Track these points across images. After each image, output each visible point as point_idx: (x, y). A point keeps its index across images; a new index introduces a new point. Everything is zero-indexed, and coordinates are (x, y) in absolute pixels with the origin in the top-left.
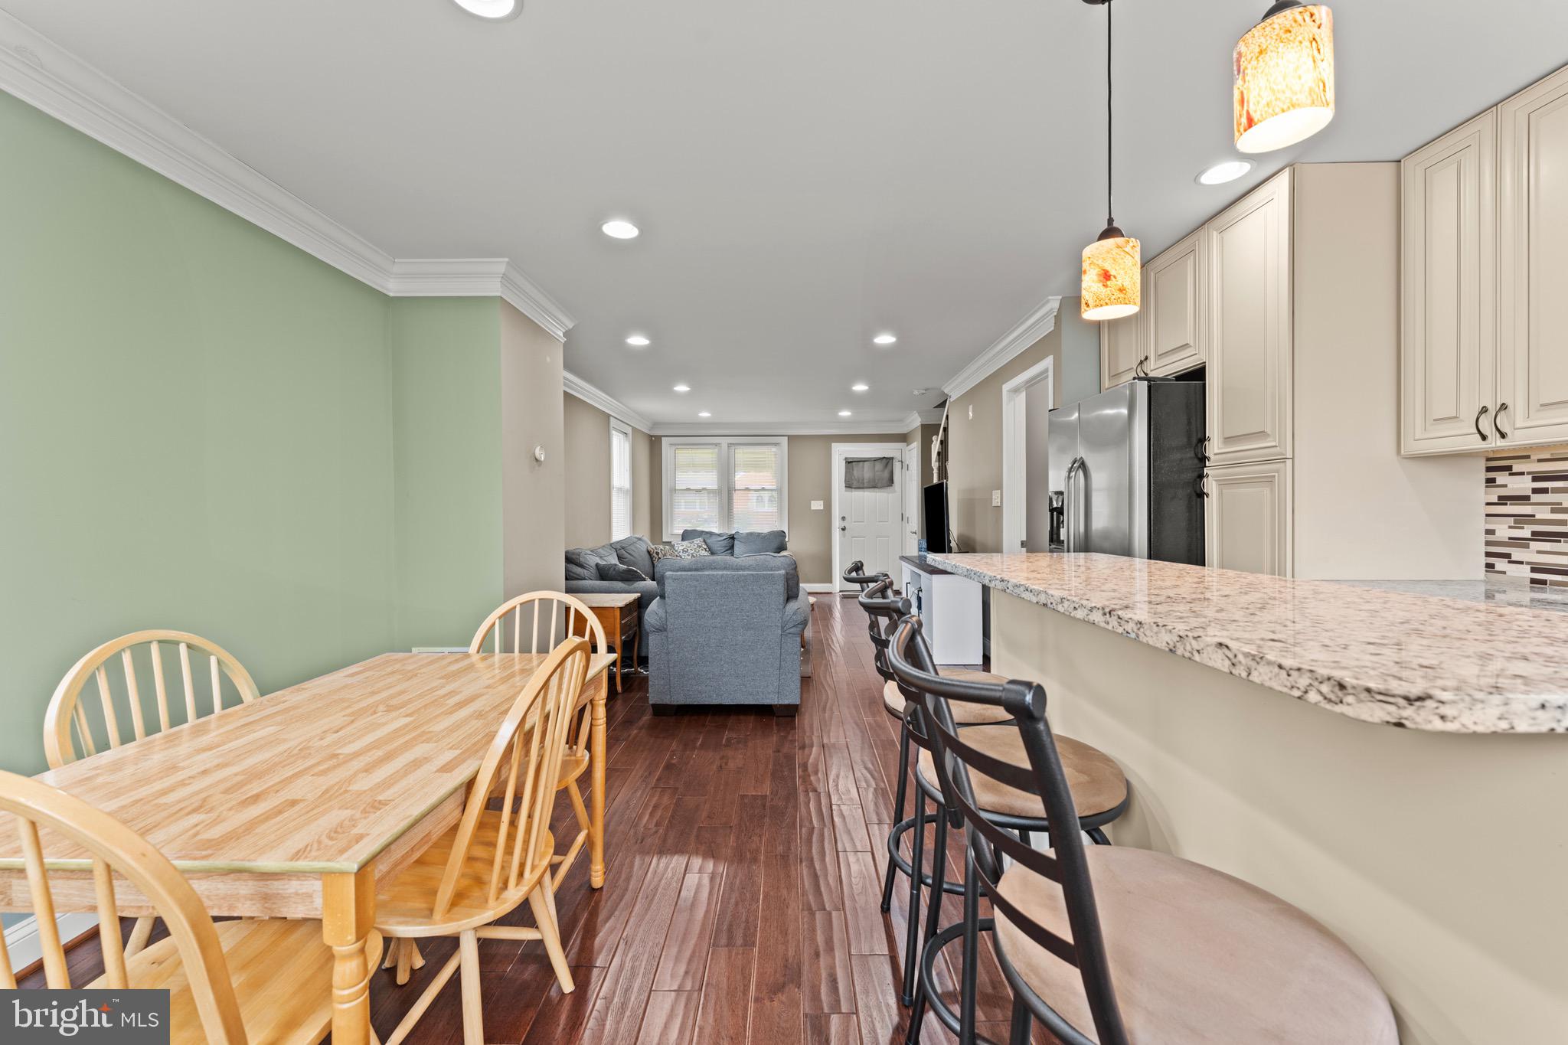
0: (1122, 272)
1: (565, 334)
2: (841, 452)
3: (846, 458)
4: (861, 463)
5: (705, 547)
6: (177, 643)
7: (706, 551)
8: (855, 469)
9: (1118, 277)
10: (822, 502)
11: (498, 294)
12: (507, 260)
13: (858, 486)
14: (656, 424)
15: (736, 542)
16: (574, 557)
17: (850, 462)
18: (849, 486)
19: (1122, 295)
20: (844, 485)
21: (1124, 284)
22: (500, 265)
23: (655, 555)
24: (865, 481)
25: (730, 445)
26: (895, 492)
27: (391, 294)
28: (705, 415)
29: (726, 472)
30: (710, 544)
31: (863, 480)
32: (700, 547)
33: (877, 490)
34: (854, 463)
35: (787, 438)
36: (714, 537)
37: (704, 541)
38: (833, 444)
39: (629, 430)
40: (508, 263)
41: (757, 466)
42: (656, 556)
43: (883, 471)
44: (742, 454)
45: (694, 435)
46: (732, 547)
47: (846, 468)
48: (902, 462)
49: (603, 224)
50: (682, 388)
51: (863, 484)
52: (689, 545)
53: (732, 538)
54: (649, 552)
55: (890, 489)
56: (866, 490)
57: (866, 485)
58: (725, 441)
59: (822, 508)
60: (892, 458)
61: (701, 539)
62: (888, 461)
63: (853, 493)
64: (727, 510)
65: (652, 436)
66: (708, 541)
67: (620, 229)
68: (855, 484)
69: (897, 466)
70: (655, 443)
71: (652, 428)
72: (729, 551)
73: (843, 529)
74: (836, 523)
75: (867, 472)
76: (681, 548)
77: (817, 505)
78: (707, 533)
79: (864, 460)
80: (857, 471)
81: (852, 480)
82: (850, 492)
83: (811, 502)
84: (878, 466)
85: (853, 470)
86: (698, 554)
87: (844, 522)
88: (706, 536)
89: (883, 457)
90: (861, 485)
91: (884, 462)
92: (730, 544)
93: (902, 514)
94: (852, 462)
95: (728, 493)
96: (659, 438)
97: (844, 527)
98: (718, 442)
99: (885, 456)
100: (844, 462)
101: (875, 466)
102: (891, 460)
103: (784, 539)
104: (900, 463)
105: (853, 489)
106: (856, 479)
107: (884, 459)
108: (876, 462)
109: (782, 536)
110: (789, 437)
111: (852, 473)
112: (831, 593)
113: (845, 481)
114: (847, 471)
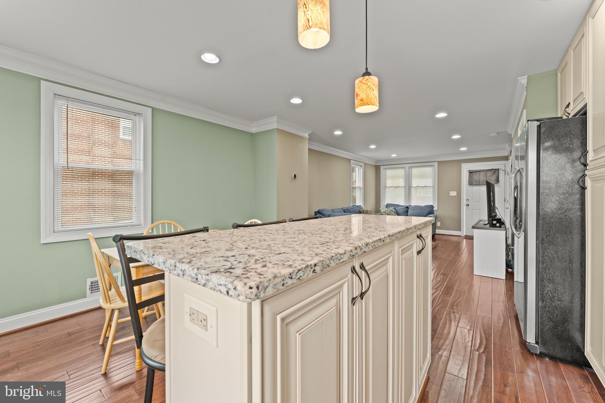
0: (361, 92)
1: (309, 135)
2: (466, 168)
3: (469, 171)
4: (478, 172)
5: (395, 211)
6: (172, 224)
7: (394, 212)
8: (475, 175)
9: (360, 95)
10: (456, 192)
11: (276, 127)
12: (277, 116)
13: (476, 184)
14: (378, 161)
15: (409, 208)
16: (321, 211)
17: (471, 172)
18: (471, 183)
19: (362, 102)
20: (468, 183)
21: (363, 97)
22: (275, 119)
24: (481, 182)
25: (410, 168)
27: (254, 132)
28: (394, 156)
29: (408, 179)
30: (397, 210)
31: (479, 181)
32: (392, 211)
36: (399, 207)
37: (395, 208)
38: (462, 164)
39: (363, 164)
40: (277, 117)
41: (422, 176)
43: (492, 176)
44: (415, 171)
45: (393, 164)
46: (407, 211)
47: (469, 175)
49: (290, 100)
50: (373, 147)
52: (387, 210)
53: (407, 207)
54: (360, 211)
56: (481, 186)
57: (481, 184)
58: (407, 166)
59: (456, 195)
60: (498, 170)
61: (393, 208)
62: (496, 171)
63: (473, 188)
64: (408, 196)
65: (376, 166)
66: (396, 209)
67: (296, 101)
68: (474, 183)
69: (501, 174)
70: (377, 168)
71: (376, 163)
72: (406, 213)
73: (468, 205)
74: (464, 202)
75: (482, 177)
76: (383, 211)
77: (453, 194)
78: (397, 205)
79: (480, 171)
80: (476, 177)
81: (472, 181)
82: (471, 187)
83: (450, 192)
84: (489, 174)
85: (473, 176)
86: (390, 214)
87: (468, 202)
88: (396, 206)
89: (493, 169)
90: (478, 184)
91: (493, 171)
92: (407, 210)
93: (505, 198)
94: (473, 172)
95: (409, 188)
96: (379, 166)
97: (468, 204)
98: (404, 166)
99: (494, 168)
100: (468, 172)
101: (486, 174)
102: (497, 170)
103: (433, 209)
104: (504, 172)
105: (473, 186)
106: (475, 181)
107: (493, 170)
108: (488, 172)
109: (432, 208)
110: (438, 162)
111: (473, 178)
112: (460, 236)
113: (469, 182)
114: (470, 177)
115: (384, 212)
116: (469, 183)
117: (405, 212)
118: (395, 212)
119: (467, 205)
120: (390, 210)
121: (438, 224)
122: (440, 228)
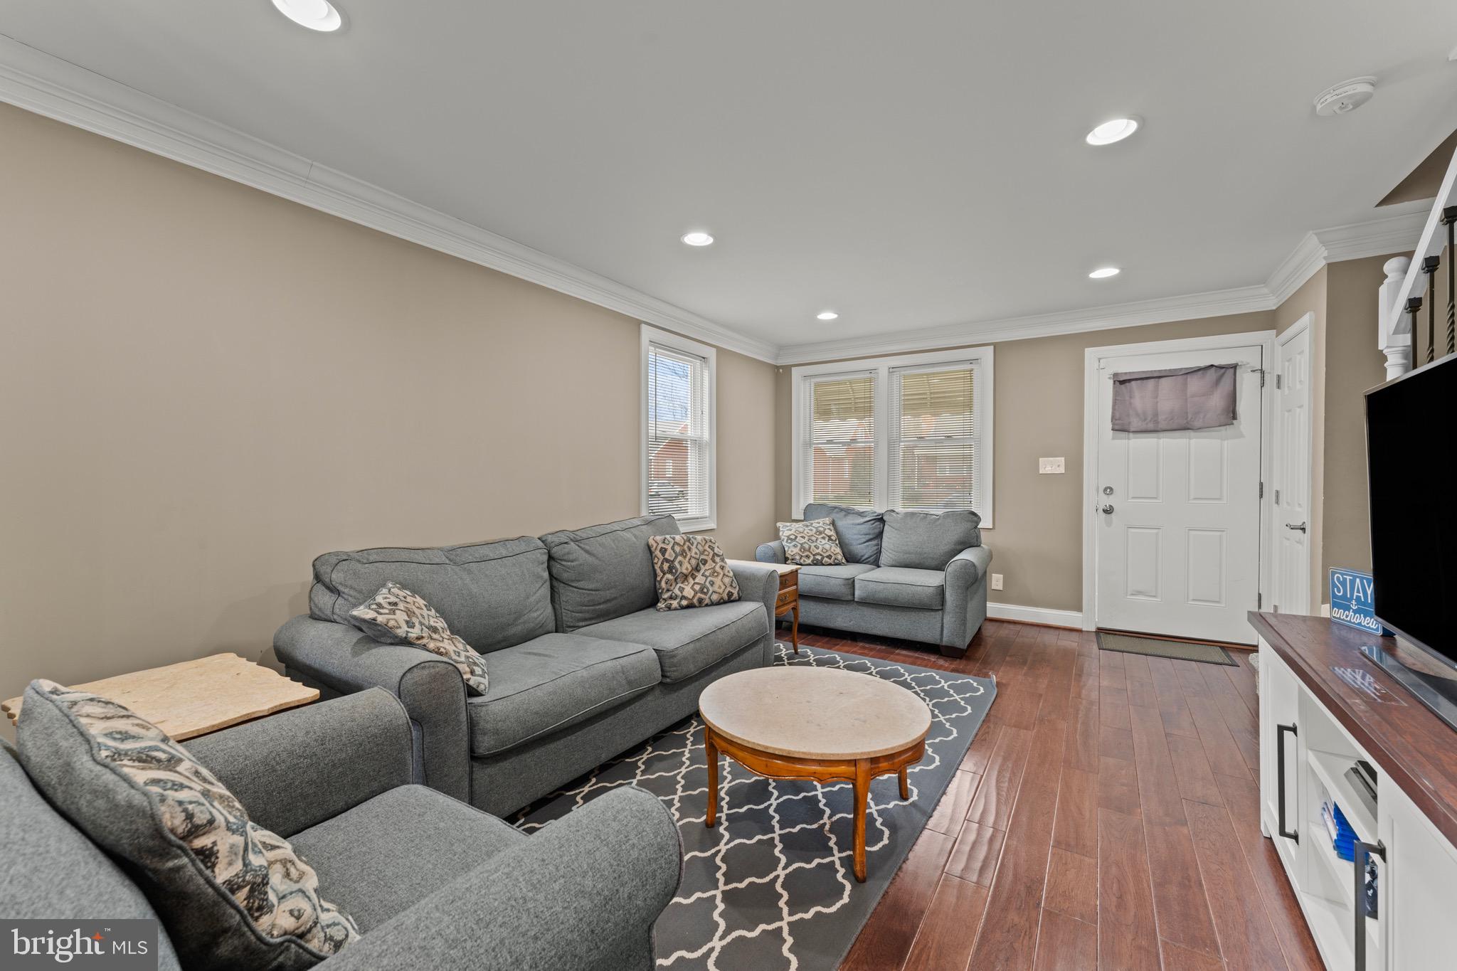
2: (1103, 363)
3: (1115, 375)
4: (1151, 383)
5: (832, 533)
8: (1137, 394)
10: (1062, 460)
13: (1143, 426)
15: (886, 527)
17: (1121, 382)
18: (1121, 427)
20: (1110, 426)
23: (658, 553)
24: (1161, 418)
25: (894, 370)
26: (1241, 436)
29: (885, 414)
30: (841, 530)
31: (1156, 415)
32: (821, 533)
33: (1192, 433)
34: (1133, 383)
35: (992, 347)
36: (850, 517)
37: (833, 523)
38: (1088, 351)
39: (711, 354)
41: (937, 402)
42: (660, 555)
43: (1210, 393)
45: (835, 358)
46: (879, 535)
47: (1116, 394)
48: (1262, 372)
51: (1156, 422)
52: (801, 530)
53: (881, 520)
54: (649, 547)
55: (1229, 430)
56: (1161, 434)
57: (1162, 425)
58: (882, 365)
59: (1062, 471)
60: (1234, 367)
62: (1224, 374)
63: (1132, 442)
66: (840, 524)
68: (1136, 423)
69: (1247, 384)
71: (777, 355)
72: (875, 542)
73: (1108, 511)
74: (1092, 499)
75: (1166, 399)
77: (1053, 466)
79: (1159, 376)
80: (1140, 398)
81: (1128, 415)
82: (1124, 441)
83: (1040, 459)
84: (1195, 384)
85: (1131, 397)
86: (813, 545)
87: (1111, 497)
88: (838, 515)
89: (1212, 366)
90: (1151, 426)
91: (1212, 375)
92: (877, 531)
93: (1261, 484)
94: (1130, 381)
95: (889, 448)
96: (788, 369)
97: (1110, 506)
98: (873, 367)
99: (1216, 364)
100: (1112, 382)
101: (1185, 384)
102: (1232, 370)
103: (976, 527)
104: (1258, 375)
105: (1131, 435)
106: (1138, 415)
107: (1214, 368)
108: (1189, 376)
109: (972, 522)
110: (996, 345)
111: (1130, 404)
112: (1079, 631)
113: (1113, 418)
114: (1118, 401)
115: (788, 537)
116: (1113, 424)
117: (871, 537)
118: (833, 538)
119: (1105, 511)
120: (814, 530)
121: (994, 582)
122: (1001, 597)
